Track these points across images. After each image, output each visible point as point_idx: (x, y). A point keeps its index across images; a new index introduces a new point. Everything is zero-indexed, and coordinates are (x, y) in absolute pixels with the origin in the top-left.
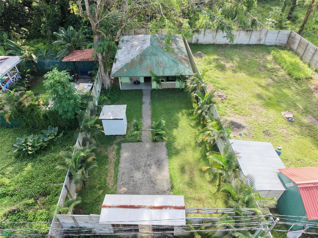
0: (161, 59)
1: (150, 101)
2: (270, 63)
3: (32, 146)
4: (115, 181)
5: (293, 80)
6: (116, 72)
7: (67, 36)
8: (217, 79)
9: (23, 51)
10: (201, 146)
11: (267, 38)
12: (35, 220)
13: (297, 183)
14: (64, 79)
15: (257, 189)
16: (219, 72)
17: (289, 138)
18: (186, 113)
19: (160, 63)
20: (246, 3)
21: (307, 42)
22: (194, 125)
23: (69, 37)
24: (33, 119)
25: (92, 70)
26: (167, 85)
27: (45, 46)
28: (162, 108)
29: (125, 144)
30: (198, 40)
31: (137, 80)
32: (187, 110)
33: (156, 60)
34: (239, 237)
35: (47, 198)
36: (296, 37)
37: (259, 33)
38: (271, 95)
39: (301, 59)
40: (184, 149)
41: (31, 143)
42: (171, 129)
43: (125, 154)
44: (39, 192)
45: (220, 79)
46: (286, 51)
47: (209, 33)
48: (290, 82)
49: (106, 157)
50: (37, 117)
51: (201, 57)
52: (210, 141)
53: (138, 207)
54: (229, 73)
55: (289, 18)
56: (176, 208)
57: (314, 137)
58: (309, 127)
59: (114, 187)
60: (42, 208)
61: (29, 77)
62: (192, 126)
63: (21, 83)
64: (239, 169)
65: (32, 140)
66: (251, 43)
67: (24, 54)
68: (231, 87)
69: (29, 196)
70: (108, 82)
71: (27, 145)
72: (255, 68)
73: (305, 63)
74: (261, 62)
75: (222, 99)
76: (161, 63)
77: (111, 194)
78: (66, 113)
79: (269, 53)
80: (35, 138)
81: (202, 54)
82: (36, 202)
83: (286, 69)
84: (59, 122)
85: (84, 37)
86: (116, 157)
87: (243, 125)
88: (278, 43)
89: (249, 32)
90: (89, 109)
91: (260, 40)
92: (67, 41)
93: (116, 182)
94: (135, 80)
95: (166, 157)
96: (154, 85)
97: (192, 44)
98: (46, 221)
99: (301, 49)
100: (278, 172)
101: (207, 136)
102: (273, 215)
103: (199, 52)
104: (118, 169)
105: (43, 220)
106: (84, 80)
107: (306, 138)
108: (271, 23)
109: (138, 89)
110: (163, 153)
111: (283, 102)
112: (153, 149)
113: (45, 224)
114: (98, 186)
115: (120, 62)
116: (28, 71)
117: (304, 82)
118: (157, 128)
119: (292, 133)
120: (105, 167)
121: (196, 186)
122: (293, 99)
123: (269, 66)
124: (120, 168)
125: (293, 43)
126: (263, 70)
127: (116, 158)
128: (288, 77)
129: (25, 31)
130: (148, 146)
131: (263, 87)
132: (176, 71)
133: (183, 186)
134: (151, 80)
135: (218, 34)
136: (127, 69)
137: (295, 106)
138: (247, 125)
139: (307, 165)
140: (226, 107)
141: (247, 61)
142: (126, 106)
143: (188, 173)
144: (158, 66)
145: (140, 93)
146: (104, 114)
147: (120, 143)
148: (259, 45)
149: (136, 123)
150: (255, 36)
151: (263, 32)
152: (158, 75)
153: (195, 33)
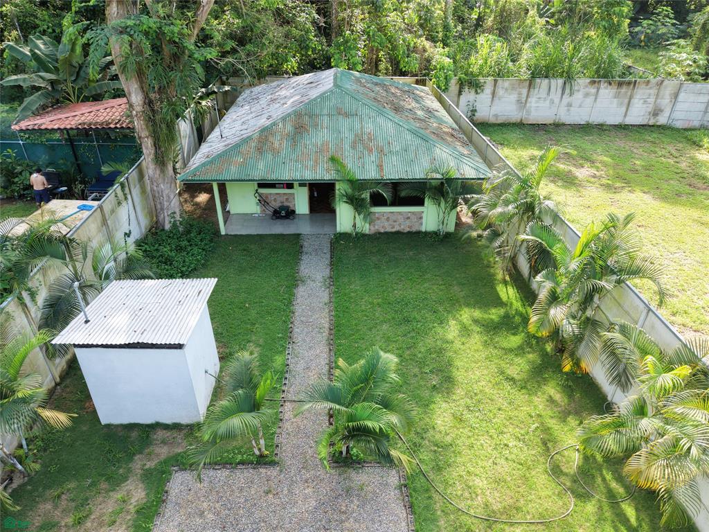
0: (369, 127)
1: (327, 272)
6: (204, 164)
11: (679, 106)
18: (475, 322)
19: (366, 138)
22: (524, 376)
26: (392, 218)
28: (377, 301)
29: (187, 476)
30: (474, 111)
31: (286, 204)
33: (351, 129)
37: (654, 91)
47: (506, 89)
54: (594, 192)
62: (513, 379)
66: (630, 120)
76: (370, 140)
89: (624, 89)
91: (656, 113)
94: (277, 204)
96: (345, 218)
109: (285, 233)
115: (224, 139)
132: (426, 164)
134: (334, 195)
135: (534, 92)
136: (245, 156)
141: (637, 162)
142: (212, 282)
144: (360, 147)
145: (293, 245)
146: (87, 322)
147: (164, 473)
148: (653, 126)
149: (247, 366)
150: (642, 101)
151: (666, 87)
152: (359, 175)
153: (466, 89)
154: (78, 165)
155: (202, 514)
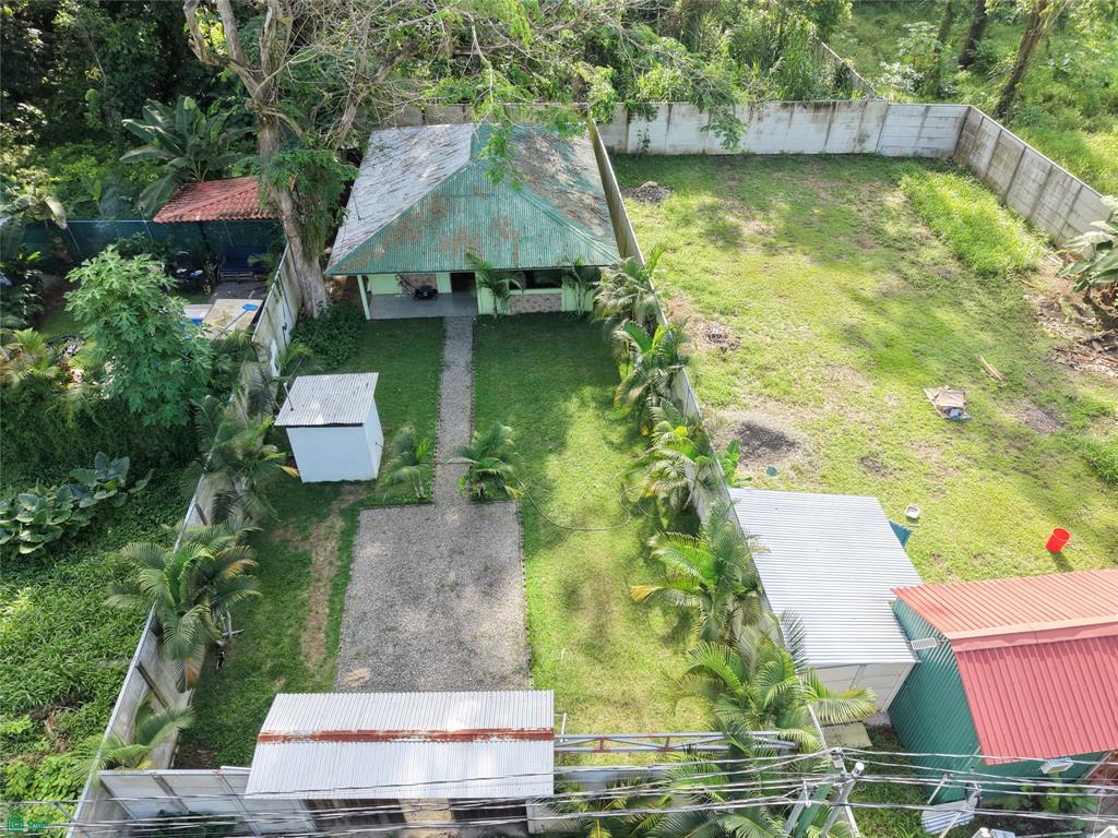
0: (506, 210)
1: (469, 357)
2: (896, 218)
3: (35, 528)
4: (329, 645)
5: (973, 275)
6: (348, 257)
7: (175, 133)
8: (708, 277)
9: (12, 185)
10: (642, 514)
11: (888, 131)
12: (31, 794)
13: (950, 635)
14: (141, 287)
15: (812, 662)
16: (718, 253)
17: (948, 479)
18: (593, 398)
19: (502, 221)
20: (813, 9)
21: (1019, 145)
22: (621, 440)
23: (181, 136)
24: (40, 430)
25: (263, 250)
26: (531, 299)
27: (102, 170)
28: (513, 384)
29: (371, 512)
30: (647, 141)
31: (428, 284)
32: (598, 390)
33: (488, 212)
34: (738, 832)
35: (83, 712)
36: (983, 127)
37: (857, 114)
38: (893, 329)
39: (1003, 204)
40: (580, 525)
41: (31, 514)
42: (540, 457)
43: (369, 550)
44: (51, 691)
45: (718, 278)
46: (952, 177)
47: (684, 115)
48: (961, 286)
49: (304, 561)
50: (57, 421)
51: (657, 200)
52: (666, 495)
53: (389, 736)
54: (752, 255)
55: (966, 62)
56: (521, 735)
57: (1035, 473)
58: (1018, 440)
59: (327, 668)
60: (59, 748)
61: (38, 279)
62: (612, 443)
63: (9, 300)
64: (758, 592)
65: (33, 504)
66: (831, 149)
67: (17, 197)
68: (755, 304)
69: (14, 708)
70: (320, 294)
71: (17, 522)
72: (841, 239)
73: (1015, 217)
74: (865, 215)
75: (722, 348)
76: (506, 224)
77: (313, 691)
78: (158, 407)
79: (894, 183)
80: (48, 499)
81: (661, 189)
82: (41, 730)
83: (948, 239)
84: (137, 437)
85: (236, 134)
86: (340, 558)
87: (791, 439)
88: (924, 147)
89: (822, 113)
90: (243, 390)
91: (862, 139)
92: (171, 149)
93: (333, 647)
94: (419, 285)
95: (515, 555)
96: (486, 301)
97: (626, 154)
98: (73, 795)
99: (1001, 167)
100: (894, 598)
101: (653, 479)
102: (845, 751)
103: (651, 183)
104: (342, 602)
105: (61, 792)
106: (238, 286)
107: (1007, 479)
108: (898, 78)
109: (430, 316)
110: (506, 543)
111: (933, 355)
112: (469, 529)
113: (66, 806)
114: (269, 664)
115: (362, 222)
116: (32, 257)
117: (1008, 282)
118: (483, 454)
119: (960, 461)
120: (295, 597)
121: (617, 654)
122: (969, 342)
123: (891, 229)
124: (350, 597)
125: (977, 147)
126: (869, 242)
127: (339, 563)
128: (954, 266)
129: (32, 116)
130: (453, 517)
131: (868, 303)
132: (558, 251)
133: (571, 657)
134: (474, 284)
136: (387, 247)
137: (974, 367)
138: (805, 435)
139: (1004, 573)
140: (735, 374)
141: (816, 211)
142: (375, 376)
143: (592, 609)
144: (496, 234)
145: (436, 329)
146: (292, 410)
147: (354, 510)
148: (859, 154)
149: (408, 437)
150: (844, 126)
151: (871, 109)
152: (496, 266)
153: (636, 116)
154: (207, 244)
155: (384, 533)
